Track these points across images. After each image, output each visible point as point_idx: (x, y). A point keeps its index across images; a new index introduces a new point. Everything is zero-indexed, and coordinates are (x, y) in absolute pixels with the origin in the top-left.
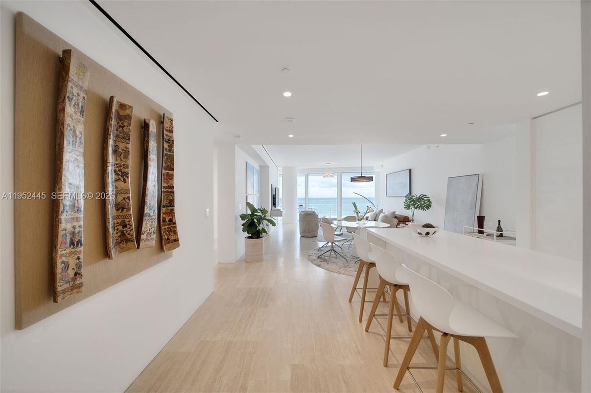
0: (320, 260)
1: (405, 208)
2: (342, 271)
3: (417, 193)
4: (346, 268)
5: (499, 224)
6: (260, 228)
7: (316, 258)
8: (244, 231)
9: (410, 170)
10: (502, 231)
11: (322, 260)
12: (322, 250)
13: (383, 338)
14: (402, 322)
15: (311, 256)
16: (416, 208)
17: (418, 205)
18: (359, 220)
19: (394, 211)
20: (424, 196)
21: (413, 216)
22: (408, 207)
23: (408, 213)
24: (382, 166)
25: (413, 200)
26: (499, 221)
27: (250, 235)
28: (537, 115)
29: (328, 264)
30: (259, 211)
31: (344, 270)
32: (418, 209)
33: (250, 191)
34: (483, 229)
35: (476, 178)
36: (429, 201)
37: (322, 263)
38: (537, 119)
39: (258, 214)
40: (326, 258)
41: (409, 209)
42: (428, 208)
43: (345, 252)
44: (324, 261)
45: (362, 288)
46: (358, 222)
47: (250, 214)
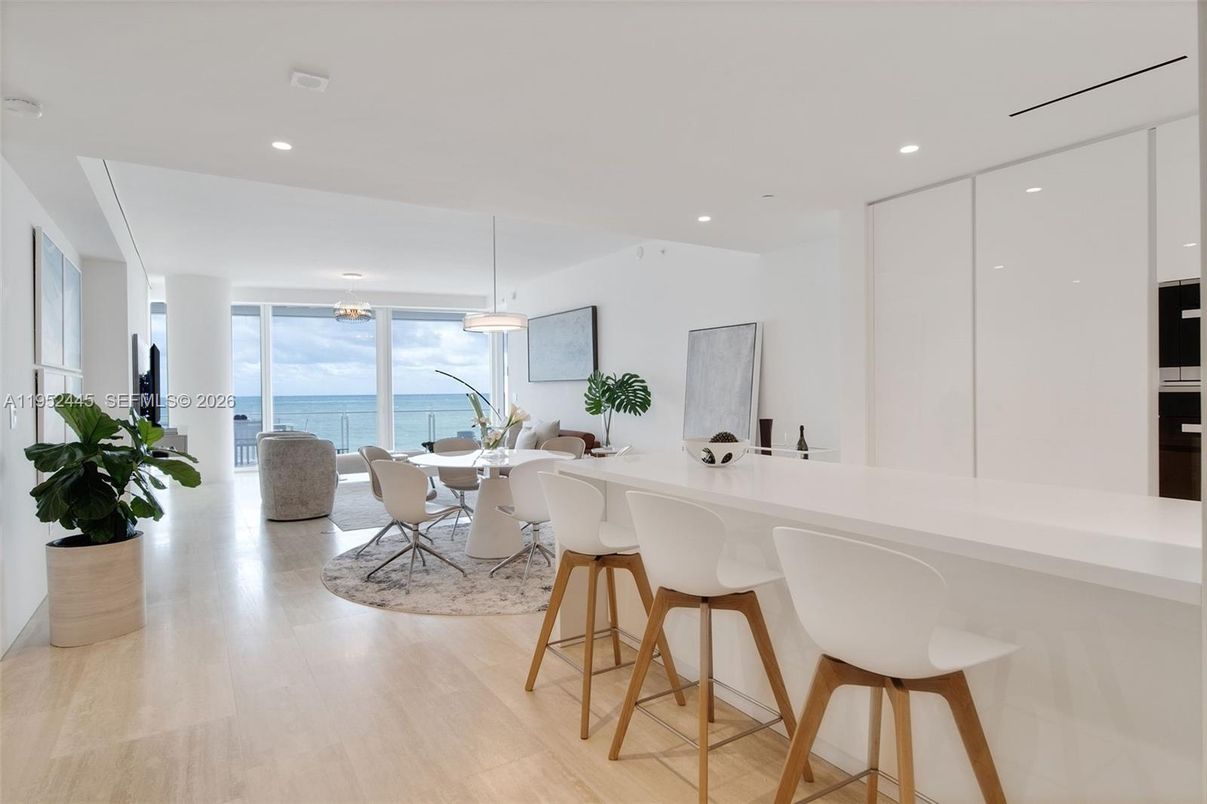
0: (376, 587)
1: (588, 410)
2: (461, 604)
3: (613, 368)
4: (470, 596)
5: (802, 435)
6: (127, 498)
7: (357, 582)
8: (44, 515)
9: (594, 309)
10: (807, 450)
11: (383, 585)
12: (369, 554)
13: (661, 762)
14: (684, 705)
15: (336, 578)
16: (618, 410)
17: (622, 401)
18: (488, 446)
19: (556, 420)
20: (632, 376)
21: (608, 431)
22: (595, 408)
23: (594, 424)
24: (514, 297)
25: (609, 389)
26: (802, 428)
27: (78, 531)
28: (875, 199)
29: (408, 593)
30: (123, 432)
31: (467, 601)
32: (622, 411)
33: (50, 354)
34: (770, 447)
35: (750, 332)
36: (645, 389)
37: (387, 595)
38: (876, 205)
39: (116, 443)
40: (394, 576)
41: (598, 411)
42: (645, 409)
43: (445, 549)
44: (390, 588)
45: (584, 633)
46: (486, 452)
47: (75, 445)
